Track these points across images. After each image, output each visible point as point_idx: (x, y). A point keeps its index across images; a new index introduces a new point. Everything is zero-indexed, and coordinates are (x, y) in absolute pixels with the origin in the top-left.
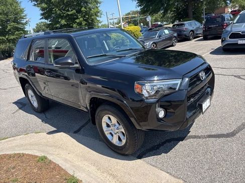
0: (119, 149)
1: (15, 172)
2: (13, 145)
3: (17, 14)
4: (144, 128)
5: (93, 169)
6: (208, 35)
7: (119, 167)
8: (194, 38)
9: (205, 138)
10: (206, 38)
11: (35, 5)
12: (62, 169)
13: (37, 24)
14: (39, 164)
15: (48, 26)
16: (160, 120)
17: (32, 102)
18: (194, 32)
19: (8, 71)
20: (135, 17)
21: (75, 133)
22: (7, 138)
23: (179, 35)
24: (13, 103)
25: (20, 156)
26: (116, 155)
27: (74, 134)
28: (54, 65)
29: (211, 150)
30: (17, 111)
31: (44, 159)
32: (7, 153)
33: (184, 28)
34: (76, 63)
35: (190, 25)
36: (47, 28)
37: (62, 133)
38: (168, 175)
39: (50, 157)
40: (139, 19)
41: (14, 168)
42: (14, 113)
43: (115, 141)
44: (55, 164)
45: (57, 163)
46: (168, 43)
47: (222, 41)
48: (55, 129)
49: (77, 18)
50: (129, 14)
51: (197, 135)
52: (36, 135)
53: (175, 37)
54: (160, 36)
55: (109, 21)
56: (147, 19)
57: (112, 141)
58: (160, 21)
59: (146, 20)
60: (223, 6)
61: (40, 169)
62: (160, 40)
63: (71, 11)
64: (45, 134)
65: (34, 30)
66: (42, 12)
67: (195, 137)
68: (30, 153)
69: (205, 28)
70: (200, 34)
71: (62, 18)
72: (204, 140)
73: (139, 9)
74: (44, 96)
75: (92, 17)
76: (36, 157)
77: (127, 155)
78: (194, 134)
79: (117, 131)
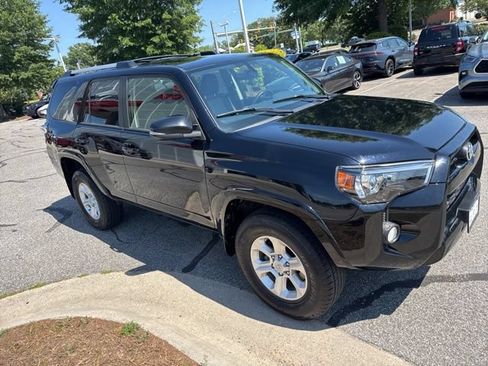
0: (288, 307)
1: (77, 358)
2: (59, 299)
3: (32, 28)
4: (353, 266)
5: (237, 349)
6: (424, 66)
7: (292, 345)
8: (396, 72)
9: (465, 280)
10: (419, 72)
11: (68, 9)
12: (177, 351)
13: (71, 48)
14: (124, 340)
15: (94, 51)
16: (387, 246)
17: (87, 208)
18: (394, 60)
19: (21, 145)
20: (266, 32)
21: (186, 271)
22: (44, 284)
23: (365, 66)
24: (45, 210)
25: (81, 323)
26: (281, 318)
27: (184, 275)
28: (151, 133)
29: (484, 307)
30: (55, 226)
31: (132, 329)
32: (52, 318)
33: (375, 51)
34: (195, 128)
35: (386, 46)
36: (92, 54)
37: (158, 272)
38: (401, 360)
39: (146, 326)
40: (276, 34)
41: (73, 350)
42: (49, 231)
43: (279, 289)
44: (161, 341)
45: (162, 337)
46: (345, 82)
47: (461, 78)
48: (142, 264)
49: (155, 35)
50: (255, 25)
51: (445, 273)
52: (103, 276)
53: (358, 70)
54: (329, 69)
55: (217, 40)
56: (292, 34)
57: (272, 291)
58: (318, 39)
59: (290, 37)
60: (445, 6)
61: (130, 351)
62: (329, 77)
63: (142, 20)
64: (122, 274)
65: (65, 59)
66: (82, 23)
67: (442, 279)
68: (101, 317)
69: (418, 51)
70: (406, 63)
71: (124, 33)
72: (464, 284)
73: (277, 14)
74: (114, 197)
75: (184, 32)
76: (117, 324)
77: (308, 319)
78: (439, 273)
79: (286, 269)
